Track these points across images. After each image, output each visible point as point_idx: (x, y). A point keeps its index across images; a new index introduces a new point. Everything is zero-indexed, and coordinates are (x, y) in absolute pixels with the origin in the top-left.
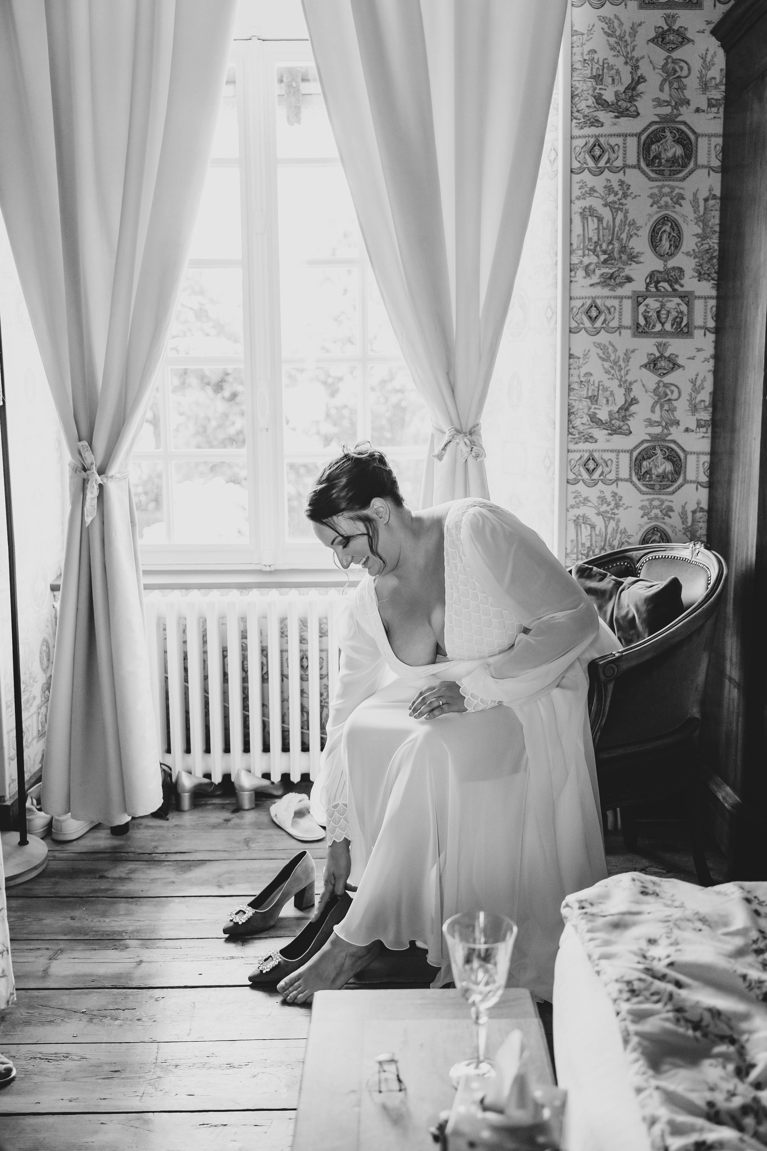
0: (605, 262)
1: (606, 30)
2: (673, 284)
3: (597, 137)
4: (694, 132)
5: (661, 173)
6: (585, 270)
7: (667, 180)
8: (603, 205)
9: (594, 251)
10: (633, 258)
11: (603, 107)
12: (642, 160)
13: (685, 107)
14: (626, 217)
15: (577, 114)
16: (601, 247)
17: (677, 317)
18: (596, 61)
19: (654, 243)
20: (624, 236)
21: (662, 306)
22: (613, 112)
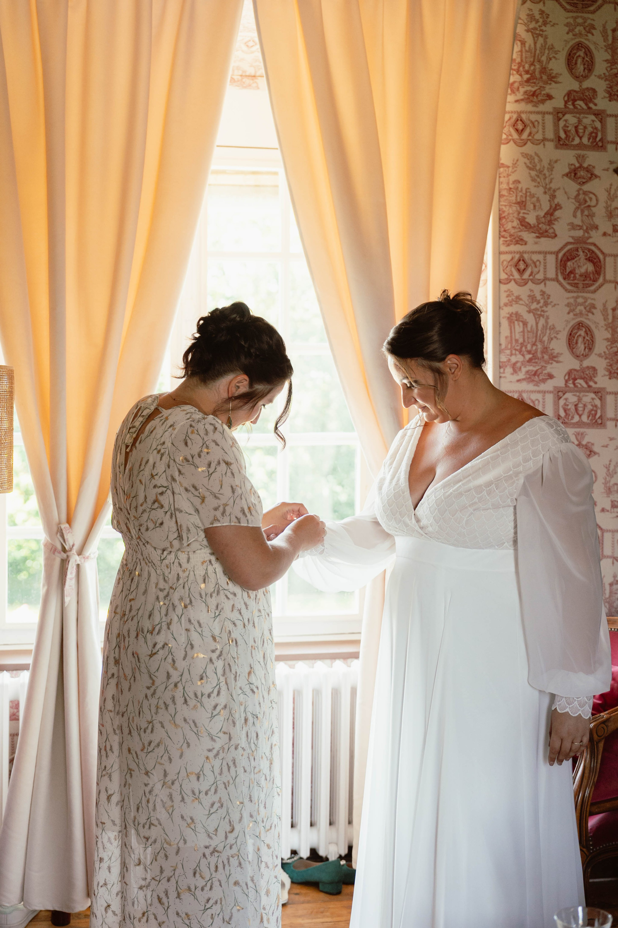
0: (530, 360)
1: (528, 164)
2: (588, 381)
3: (521, 253)
4: (603, 253)
5: (576, 285)
6: (513, 368)
7: (581, 292)
8: (527, 311)
9: (520, 351)
10: (553, 358)
11: (526, 228)
12: (559, 274)
13: (594, 231)
14: (547, 322)
15: (504, 233)
16: (526, 348)
17: (592, 410)
18: (520, 189)
19: (571, 345)
20: (546, 339)
21: (580, 400)
22: (535, 233)
